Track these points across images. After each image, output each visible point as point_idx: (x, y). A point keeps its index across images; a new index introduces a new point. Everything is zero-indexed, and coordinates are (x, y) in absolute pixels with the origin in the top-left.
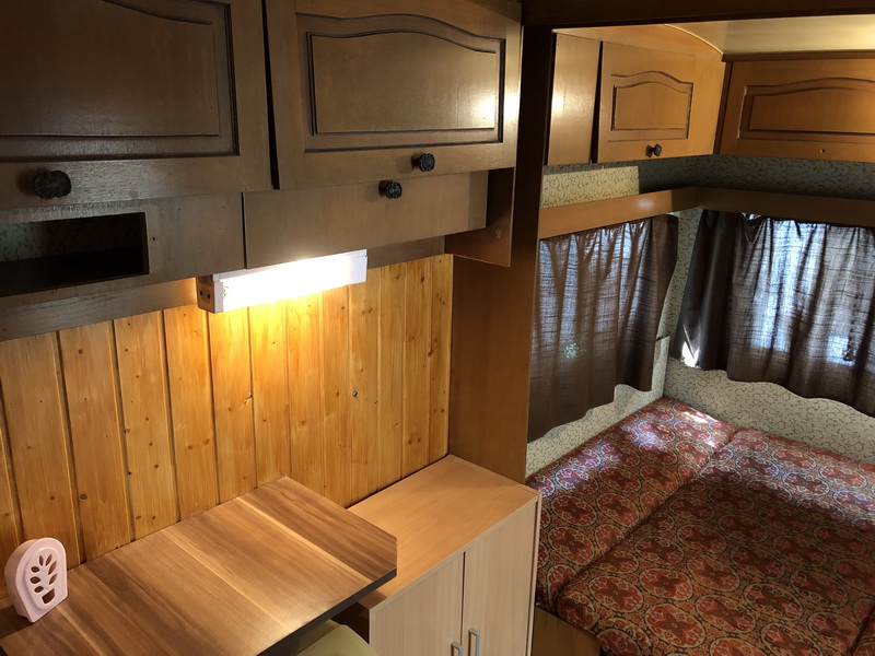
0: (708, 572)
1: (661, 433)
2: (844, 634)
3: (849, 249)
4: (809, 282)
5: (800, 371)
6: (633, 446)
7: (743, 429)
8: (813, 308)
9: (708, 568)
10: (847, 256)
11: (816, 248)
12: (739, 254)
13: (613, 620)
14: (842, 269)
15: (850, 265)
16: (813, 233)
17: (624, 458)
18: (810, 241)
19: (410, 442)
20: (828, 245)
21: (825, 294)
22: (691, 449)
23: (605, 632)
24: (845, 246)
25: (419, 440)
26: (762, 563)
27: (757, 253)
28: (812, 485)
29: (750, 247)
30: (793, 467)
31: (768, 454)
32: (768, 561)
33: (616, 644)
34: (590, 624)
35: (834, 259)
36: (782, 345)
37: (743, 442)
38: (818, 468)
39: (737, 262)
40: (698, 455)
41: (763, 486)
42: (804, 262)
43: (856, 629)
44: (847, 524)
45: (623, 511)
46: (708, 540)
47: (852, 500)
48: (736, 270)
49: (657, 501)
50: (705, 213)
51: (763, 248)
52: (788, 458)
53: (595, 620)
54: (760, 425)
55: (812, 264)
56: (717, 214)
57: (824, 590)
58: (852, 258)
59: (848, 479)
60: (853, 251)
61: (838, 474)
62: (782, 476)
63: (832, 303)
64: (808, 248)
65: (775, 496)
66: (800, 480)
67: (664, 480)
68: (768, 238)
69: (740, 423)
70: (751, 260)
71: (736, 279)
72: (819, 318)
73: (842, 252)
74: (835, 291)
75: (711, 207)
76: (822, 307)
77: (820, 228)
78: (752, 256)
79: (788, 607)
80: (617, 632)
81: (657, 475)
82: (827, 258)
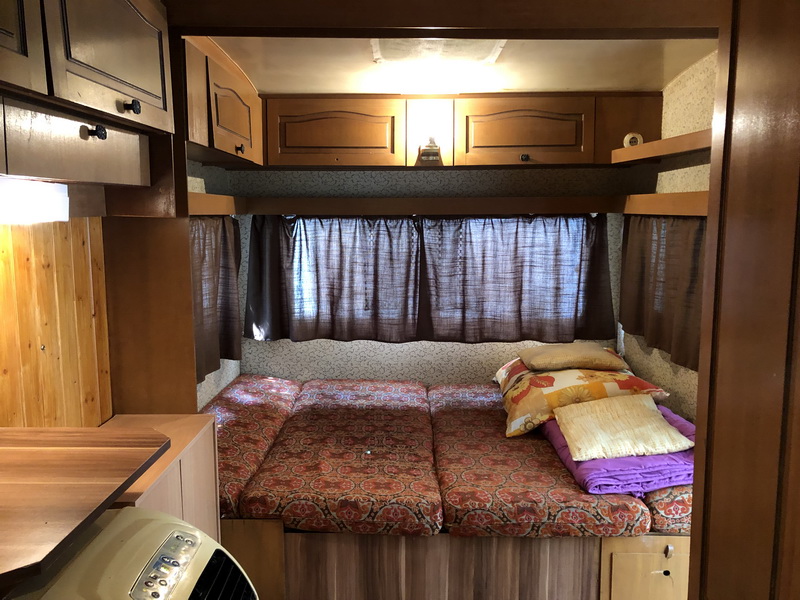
0: (333, 455)
1: (254, 394)
2: (426, 459)
3: (355, 233)
4: (335, 260)
5: (341, 323)
6: (239, 405)
7: (306, 382)
8: (341, 277)
9: (333, 454)
10: (355, 238)
11: (335, 235)
12: (284, 246)
13: (292, 496)
14: (354, 247)
15: (358, 244)
16: (331, 225)
17: (236, 412)
18: (330, 231)
19: (86, 401)
20: (343, 232)
21: (347, 266)
22: (280, 399)
23: (288, 507)
24: (353, 231)
25: (93, 400)
26: (363, 441)
27: (297, 243)
28: (366, 397)
29: (291, 240)
30: (350, 392)
31: (331, 389)
32: (365, 438)
33: (298, 511)
34: (272, 508)
35: (347, 240)
36: (325, 309)
37: (312, 387)
38: (365, 389)
39: (285, 252)
40: (286, 401)
41: (339, 405)
42: (329, 247)
43: (431, 455)
44: (396, 410)
45: (255, 442)
46: (323, 441)
47: (392, 399)
48: (285, 258)
49: (274, 432)
50: (254, 217)
51: (301, 240)
52: (344, 388)
53: (277, 502)
54: (317, 375)
55: (335, 246)
56: (263, 217)
57: (404, 442)
58: (358, 238)
59: (384, 389)
60: (358, 234)
61: (377, 389)
62: (345, 398)
63: (352, 272)
64: (330, 236)
65: (349, 409)
66: (358, 397)
67: (273, 419)
68: (303, 232)
69: (303, 379)
70: (294, 249)
71: (286, 265)
72: (346, 283)
73: (352, 235)
74: (352, 263)
75: (259, 212)
76: (346, 275)
77: (336, 222)
78: (294, 246)
79: (390, 456)
80: (297, 502)
81: (266, 417)
82: (343, 240)
